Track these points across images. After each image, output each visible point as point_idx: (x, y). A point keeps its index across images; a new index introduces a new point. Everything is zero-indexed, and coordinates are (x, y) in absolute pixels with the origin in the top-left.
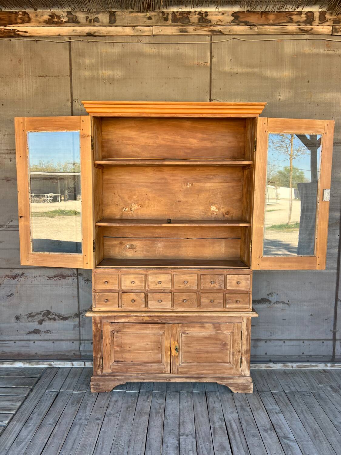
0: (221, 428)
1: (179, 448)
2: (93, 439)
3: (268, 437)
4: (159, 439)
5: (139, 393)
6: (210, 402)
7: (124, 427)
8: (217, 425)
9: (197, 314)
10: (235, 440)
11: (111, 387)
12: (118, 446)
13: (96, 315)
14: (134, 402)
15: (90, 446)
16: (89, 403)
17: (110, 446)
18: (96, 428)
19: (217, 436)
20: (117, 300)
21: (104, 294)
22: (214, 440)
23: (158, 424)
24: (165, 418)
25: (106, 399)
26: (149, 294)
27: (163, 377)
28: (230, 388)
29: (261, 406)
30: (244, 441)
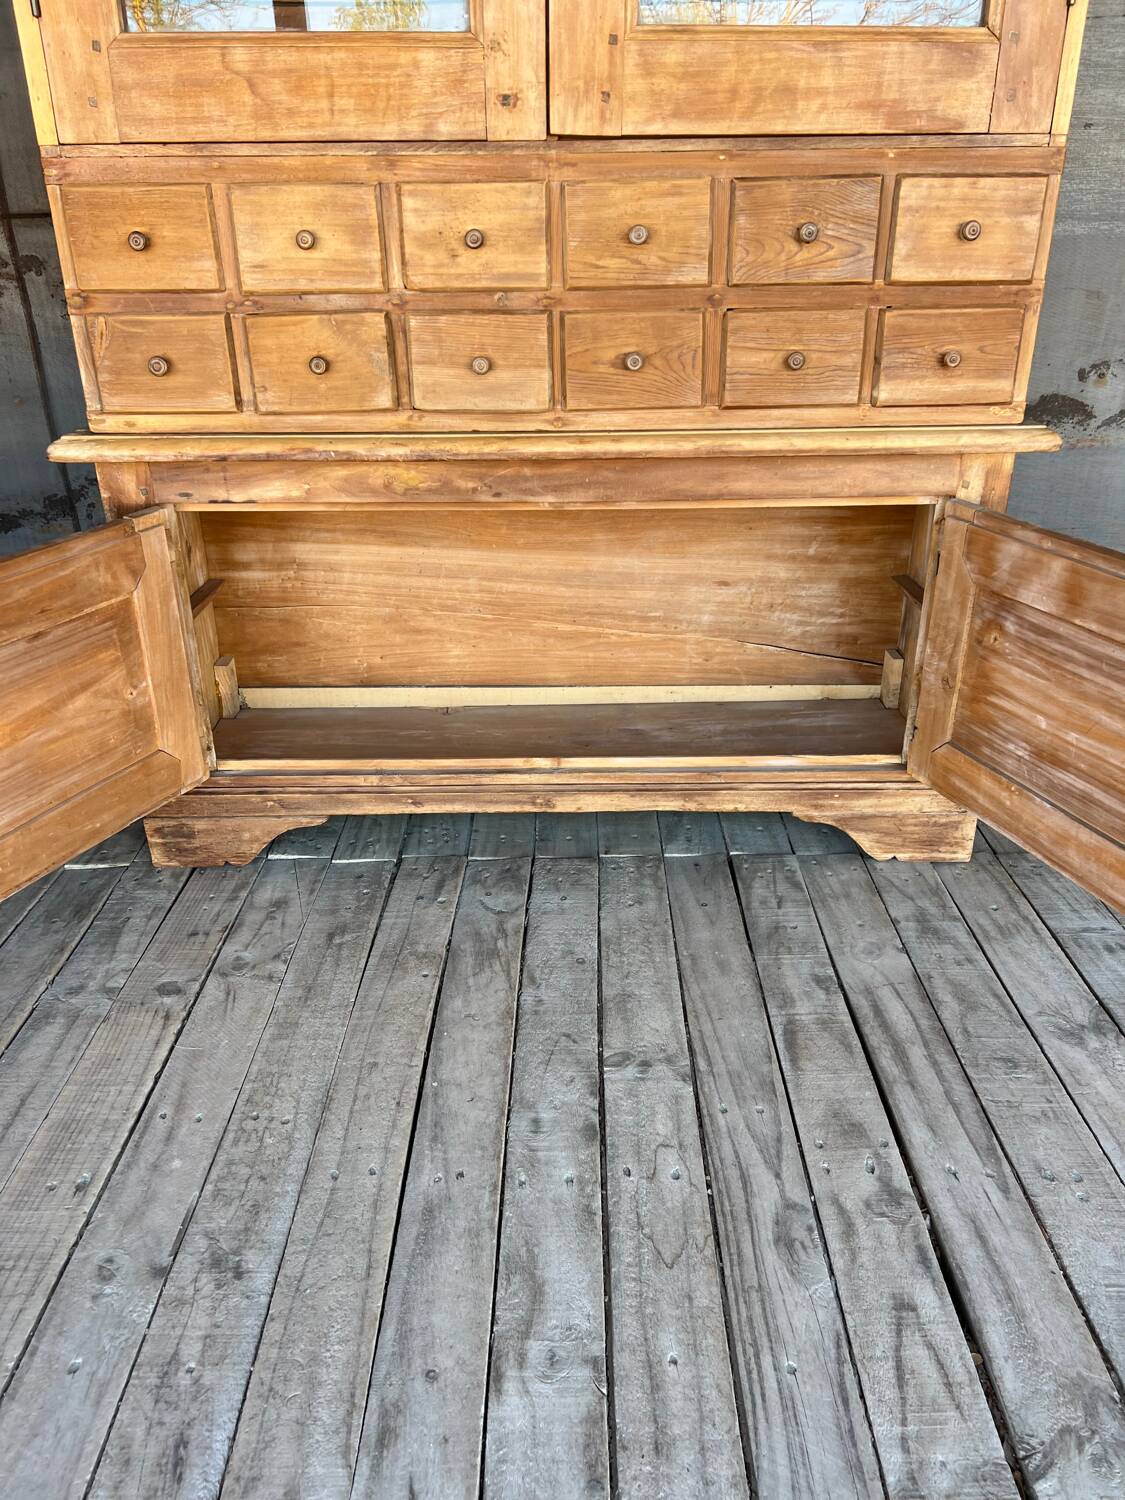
0: (825, 1024)
1: (599, 1132)
2: (129, 1088)
3: (1090, 1068)
4: (490, 1087)
5: (398, 865)
6: (755, 904)
7: (305, 1028)
8: (804, 1011)
9: (705, 444)
10: (912, 1084)
11: (252, 841)
12: (262, 1123)
13: (109, 453)
14: (369, 908)
15: (105, 1125)
16: (137, 919)
17: (219, 1126)
18: (155, 1032)
19: (805, 1064)
20: (222, 363)
21: (141, 323)
22: (797, 1086)
23: (490, 1009)
24: (524, 977)
25: (225, 895)
26: (414, 322)
27: (514, 789)
28: (854, 835)
29: (1026, 919)
30: (961, 1091)
